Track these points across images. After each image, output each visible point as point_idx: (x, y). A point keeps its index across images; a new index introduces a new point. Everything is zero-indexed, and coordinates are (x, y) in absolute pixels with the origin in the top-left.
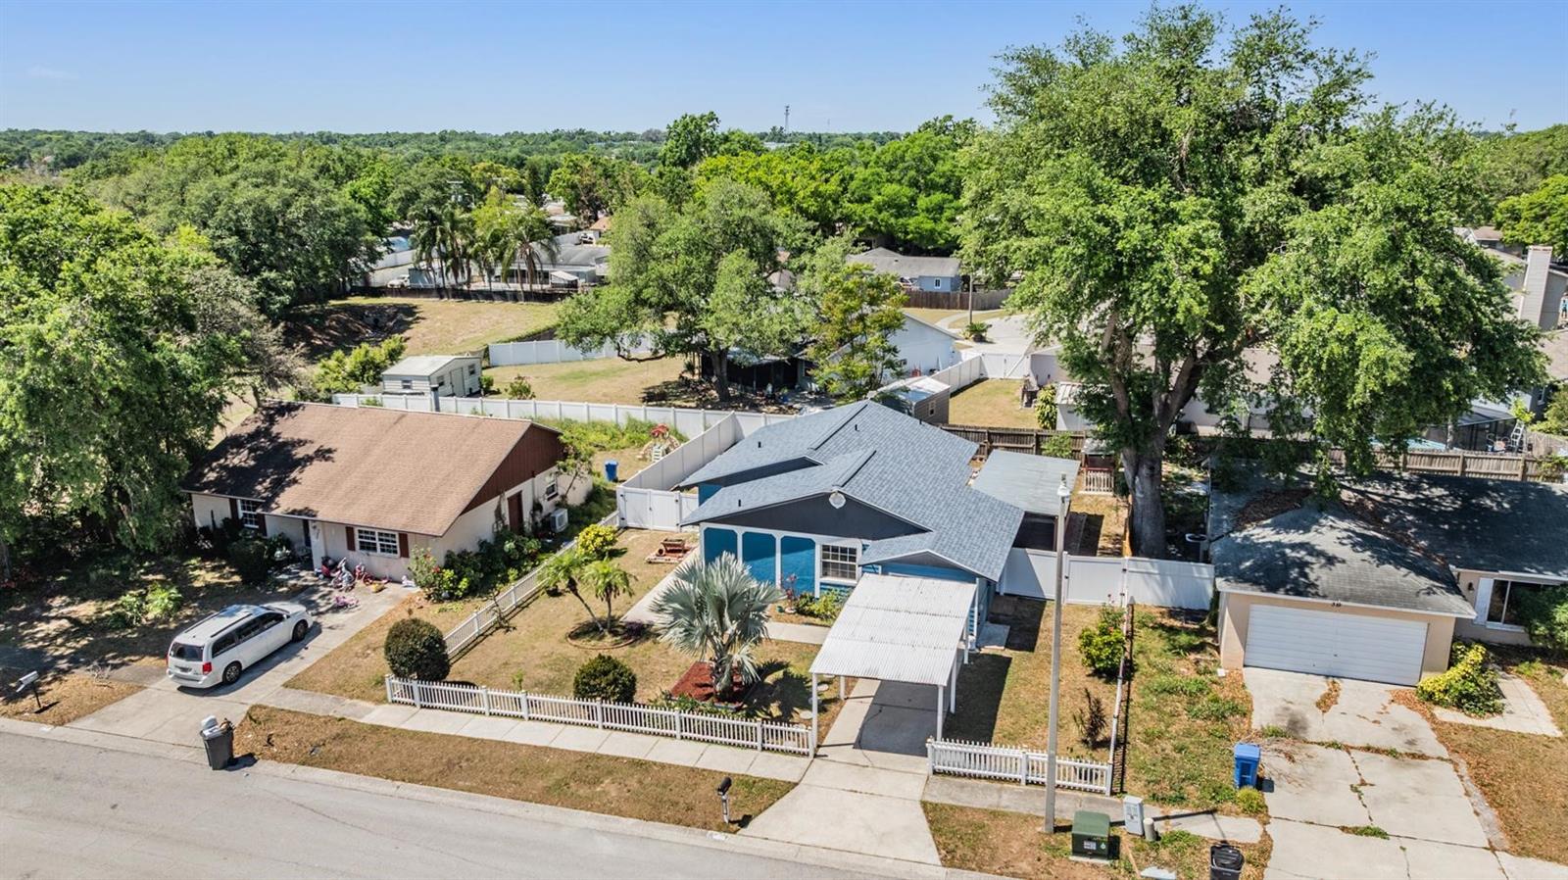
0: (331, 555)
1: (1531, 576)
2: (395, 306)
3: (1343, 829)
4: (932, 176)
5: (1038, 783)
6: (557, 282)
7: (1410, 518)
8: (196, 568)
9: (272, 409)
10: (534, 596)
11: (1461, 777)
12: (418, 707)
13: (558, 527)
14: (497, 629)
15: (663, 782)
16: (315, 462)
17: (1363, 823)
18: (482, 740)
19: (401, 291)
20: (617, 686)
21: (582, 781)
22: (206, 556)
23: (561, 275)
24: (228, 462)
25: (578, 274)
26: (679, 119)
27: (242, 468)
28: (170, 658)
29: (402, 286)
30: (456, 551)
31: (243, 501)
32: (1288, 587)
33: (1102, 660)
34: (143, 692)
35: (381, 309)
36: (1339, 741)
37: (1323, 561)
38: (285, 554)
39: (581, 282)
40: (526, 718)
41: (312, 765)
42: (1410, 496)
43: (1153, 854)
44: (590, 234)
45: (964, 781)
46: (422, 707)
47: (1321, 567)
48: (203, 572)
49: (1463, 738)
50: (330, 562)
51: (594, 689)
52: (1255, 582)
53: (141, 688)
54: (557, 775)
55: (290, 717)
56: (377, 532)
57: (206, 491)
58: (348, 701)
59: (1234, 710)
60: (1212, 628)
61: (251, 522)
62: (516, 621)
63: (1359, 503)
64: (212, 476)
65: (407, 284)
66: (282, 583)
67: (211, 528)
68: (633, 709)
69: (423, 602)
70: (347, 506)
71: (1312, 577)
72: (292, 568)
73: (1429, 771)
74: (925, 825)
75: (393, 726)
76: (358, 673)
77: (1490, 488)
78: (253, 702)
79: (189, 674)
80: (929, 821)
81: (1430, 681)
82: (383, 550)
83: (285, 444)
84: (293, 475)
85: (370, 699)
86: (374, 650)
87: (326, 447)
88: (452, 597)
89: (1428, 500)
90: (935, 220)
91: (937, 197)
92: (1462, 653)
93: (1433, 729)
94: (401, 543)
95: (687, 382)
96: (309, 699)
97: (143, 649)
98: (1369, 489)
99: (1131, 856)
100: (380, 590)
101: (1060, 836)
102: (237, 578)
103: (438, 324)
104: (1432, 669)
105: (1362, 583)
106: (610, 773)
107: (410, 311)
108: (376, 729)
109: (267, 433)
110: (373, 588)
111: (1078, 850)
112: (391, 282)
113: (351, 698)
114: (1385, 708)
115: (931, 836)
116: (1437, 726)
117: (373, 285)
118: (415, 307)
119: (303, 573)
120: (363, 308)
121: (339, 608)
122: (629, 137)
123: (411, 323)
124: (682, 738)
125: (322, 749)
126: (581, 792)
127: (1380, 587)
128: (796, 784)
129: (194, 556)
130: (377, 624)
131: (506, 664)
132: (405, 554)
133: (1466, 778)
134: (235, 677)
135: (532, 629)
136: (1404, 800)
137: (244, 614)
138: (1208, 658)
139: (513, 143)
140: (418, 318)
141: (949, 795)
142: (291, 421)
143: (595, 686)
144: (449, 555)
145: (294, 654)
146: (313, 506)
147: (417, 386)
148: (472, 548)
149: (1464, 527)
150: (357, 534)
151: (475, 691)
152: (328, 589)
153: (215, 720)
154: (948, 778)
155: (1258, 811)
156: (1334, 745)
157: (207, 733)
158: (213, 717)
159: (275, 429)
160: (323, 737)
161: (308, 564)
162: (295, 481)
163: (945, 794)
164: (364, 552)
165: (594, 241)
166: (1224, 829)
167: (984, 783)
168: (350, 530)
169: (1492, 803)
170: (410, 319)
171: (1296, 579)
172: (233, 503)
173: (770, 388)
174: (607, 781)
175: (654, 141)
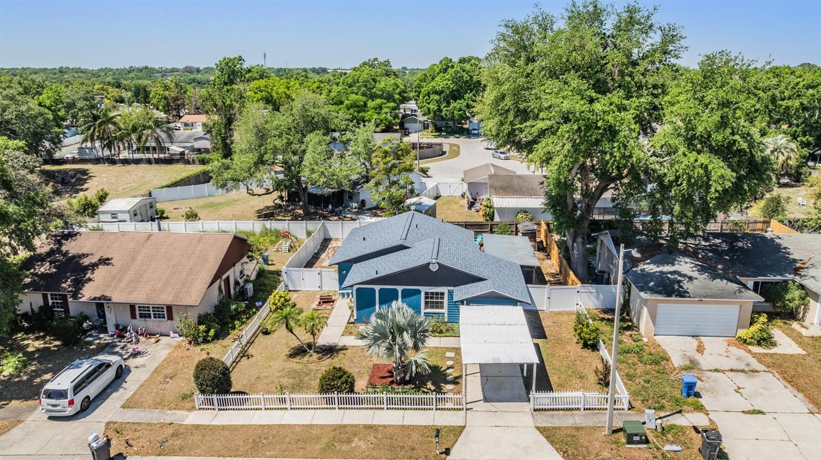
0: (119, 323)
1: (771, 278)
2: (74, 170)
3: (743, 412)
4: (374, 90)
5: (590, 409)
6: (173, 152)
7: (710, 254)
8: (24, 339)
9: (58, 236)
10: (255, 335)
11: (778, 379)
12: (217, 409)
13: (249, 294)
14: (242, 357)
15: (389, 436)
16: (100, 267)
17: (751, 408)
18: (269, 425)
19: (74, 161)
20: (347, 384)
21: (341, 441)
22: (28, 331)
23: (175, 149)
24: (37, 271)
25: (184, 147)
26: (222, 59)
27: (47, 273)
28: (42, 400)
29: (74, 158)
30: (202, 313)
31: (52, 295)
32: (676, 294)
33: (591, 340)
34: (23, 424)
35: (65, 172)
36: (718, 368)
37: (687, 279)
38: (90, 325)
39: (186, 152)
40: (289, 409)
41: (165, 455)
42: (707, 244)
43: (665, 438)
44: (179, 125)
45: (551, 413)
46: (219, 409)
47: (687, 282)
48: (30, 342)
49: (768, 360)
50: (121, 327)
51: (333, 387)
52: (659, 293)
53: (20, 422)
54: (325, 440)
55: (136, 426)
56: (151, 306)
57: (26, 290)
58: (169, 412)
59: (663, 359)
60: (627, 317)
61: (58, 307)
62: (251, 351)
63: (685, 249)
64: (28, 280)
65: (77, 156)
66: (91, 343)
67: (30, 313)
68: (355, 396)
69: (188, 346)
70: (130, 293)
71: (685, 287)
72: (93, 333)
73: (763, 378)
74: (545, 440)
75: (207, 423)
76: (167, 394)
77: (740, 237)
78: (106, 420)
79: (58, 408)
80: (546, 437)
81: (742, 333)
82: (155, 317)
83: (74, 257)
84: (87, 276)
85: (182, 409)
86: (171, 378)
87: (105, 257)
88: (206, 341)
89: (715, 245)
90: (379, 113)
91: (378, 101)
92: (757, 318)
93: (754, 357)
94: (169, 312)
95: (280, 206)
96: (143, 414)
97: (9, 396)
98: (688, 242)
99: (655, 440)
100: (158, 341)
101: (616, 435)
102: (58, 343)
103: (105, 179)
104: (743, 328)
105: (709, 288)
106: (355, 434)
107: (84, 172)
108: (197, 427)
109: (59, 251)
110: (153, 340)
111: (630, 442)
112: (66, 156)
113: (170, 409)
114: (727, 349)
115: (550, 445)
116: (755, 355)
117: (54, 158)
118: (87, 170)
119: (102, 336)
120: (54, 172)
121: (135, 354)
122: (173, 70)
123: (87, 179)
124: (387, 408)
125: (167, 444)
126: (343, 448)
127: (717, 290)
128: (465, 427)
129: (19, 331)
130: (166, 363)
131: (258, 378)
132: (170, 318)
133: (781, 379)
134: (88, 406)
135: (263, 355)
136: (761, 394)
137: (86, 366)
138: (635, 333)
139: (106, 74)
140: (91, 176)
141: (548, 421)
142: (73, 243)
143: (334, 385)
144: (200, 317)
145: (120, 386)
146: (107, 294)
147: (121, 217)
148: (210, 310)
149: (735, 257)
150: (137, 309)
151: (248, 397)
152: (123, 344)
153: (97, 436)
154: (542, 412)
155: (700, 408)
156: (716, 370)
157: (94, 445)
158: (96, 434)
159: (64, 248)
160: (165, 436)
161: (105, 331)
162: (90, 280)
163: (546, 421)
164: (143, 319)
165: (182, 129)
166: (691, 421)
167: (561, 412)
168: (132, 307)
169: (799, 390)
170: (86, 177)
171: (678, 289)
172: (45, 297)
173: (330, 207)
174: (356, 440)
175: (190, 73)
